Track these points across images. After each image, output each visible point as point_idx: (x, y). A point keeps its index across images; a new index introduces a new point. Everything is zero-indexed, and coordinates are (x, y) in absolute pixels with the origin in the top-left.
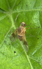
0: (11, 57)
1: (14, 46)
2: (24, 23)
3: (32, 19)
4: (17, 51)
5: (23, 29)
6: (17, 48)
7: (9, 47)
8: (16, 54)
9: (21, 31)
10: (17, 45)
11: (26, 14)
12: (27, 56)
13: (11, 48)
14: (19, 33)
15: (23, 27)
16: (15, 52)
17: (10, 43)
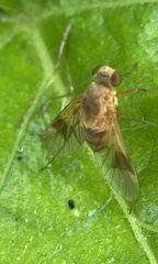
0: (56, 231)
1: (63, 174)
2: (108, 70)
3: (138, 46)
4: (80, 197)
5: (106, 98)
6: (81, 185)
7: (40, 183)
8: (76, 213)
9: (98, 111)
10: (78, 169)
11: (106, 20)
12: (133, 220)
13: (53, 188)
14: (88, 119)
15: (107, 91)
16: (71, 205)
17: (45, 163)
